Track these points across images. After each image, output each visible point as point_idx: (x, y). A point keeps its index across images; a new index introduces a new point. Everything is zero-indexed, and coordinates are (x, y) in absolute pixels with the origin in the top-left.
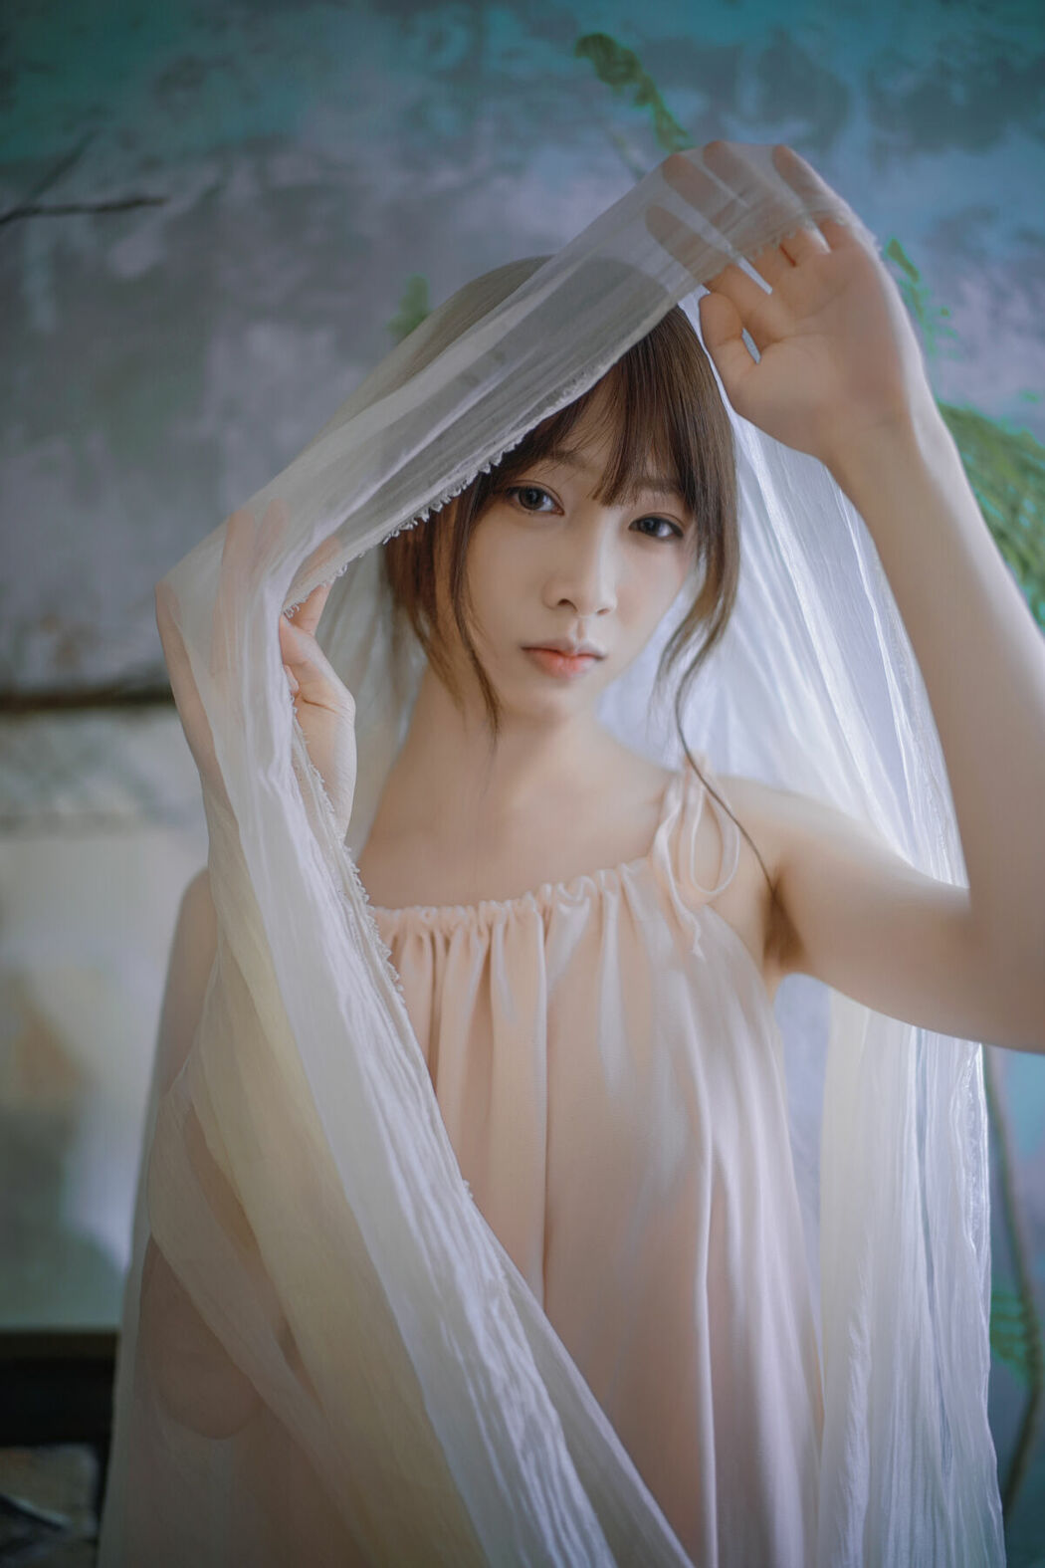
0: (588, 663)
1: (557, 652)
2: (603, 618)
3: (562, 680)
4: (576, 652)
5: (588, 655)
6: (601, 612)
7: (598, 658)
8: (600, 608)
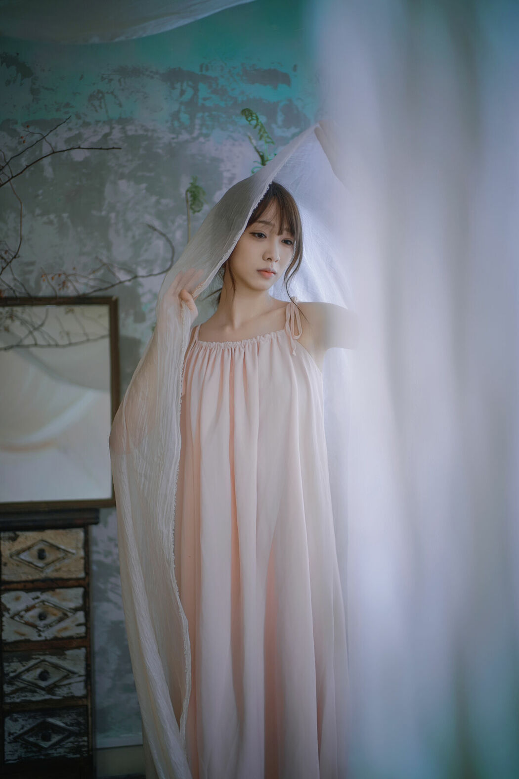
0: (273, 275)
2: (276, 263)
5: (273, 272)
8: (276, 260)
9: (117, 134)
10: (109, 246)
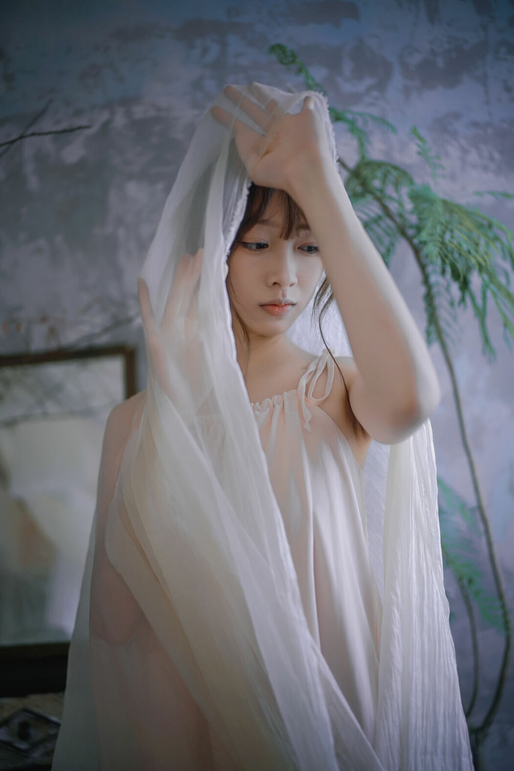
0: (289, 308)
1: (275, 305)
2: (293, 287)
3: (279, 316)
4: (283, 304)
5: (289, 304)
6: (291, 285)
7: (293, 305)
8: (291, 283)
9: (120, 120)
10: (118, 274)
